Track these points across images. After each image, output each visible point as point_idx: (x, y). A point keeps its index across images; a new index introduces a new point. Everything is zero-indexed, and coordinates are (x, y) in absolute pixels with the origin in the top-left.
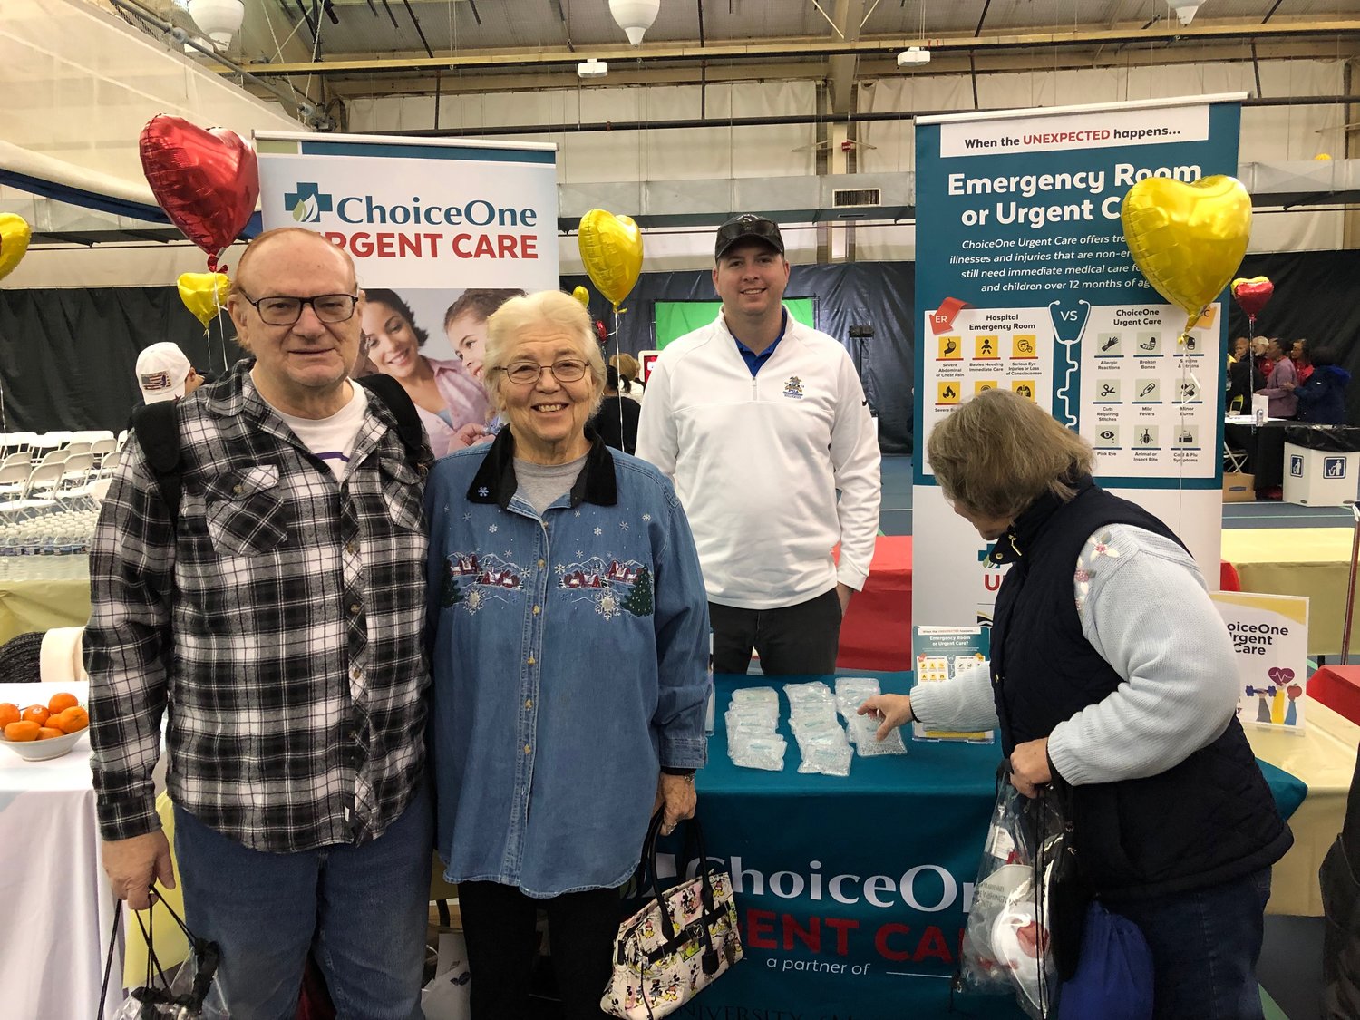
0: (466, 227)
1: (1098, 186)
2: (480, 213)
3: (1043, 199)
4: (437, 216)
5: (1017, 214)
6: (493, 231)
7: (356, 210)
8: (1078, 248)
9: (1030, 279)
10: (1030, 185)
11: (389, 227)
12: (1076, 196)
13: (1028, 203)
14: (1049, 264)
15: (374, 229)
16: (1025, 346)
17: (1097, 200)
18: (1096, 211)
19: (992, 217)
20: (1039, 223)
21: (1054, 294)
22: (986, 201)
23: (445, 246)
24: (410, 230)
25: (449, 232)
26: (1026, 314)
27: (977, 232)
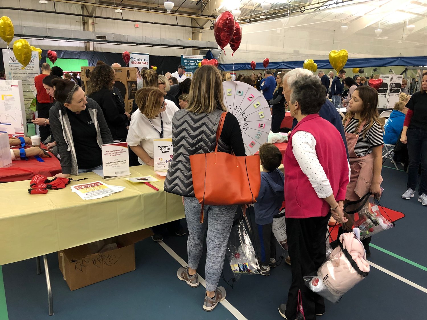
0: (143, 61)
1: (196, 62)
2: (144, 60)
3: (192, 63)
4: (141, 60)
5: (189, 64)
6: (145, 62)
7: (135, 59)
8: (194, 67)
9: (191, 70)
10: (190, 61)
11: (137, 61)
12: (194, 63)
13: (190, 63)
14: (192, 68)
15: (136, 61)
16: (190, 75)
17: (196, 63)
18: (195, 64)
19: (187, 64)
20: (191, 65)
21: (193, 71)
22: (187, 62)
23: (141, 63)
24: (139, 61)
25: (142, 62)
26: (190, 72)
27: (186, 65)
